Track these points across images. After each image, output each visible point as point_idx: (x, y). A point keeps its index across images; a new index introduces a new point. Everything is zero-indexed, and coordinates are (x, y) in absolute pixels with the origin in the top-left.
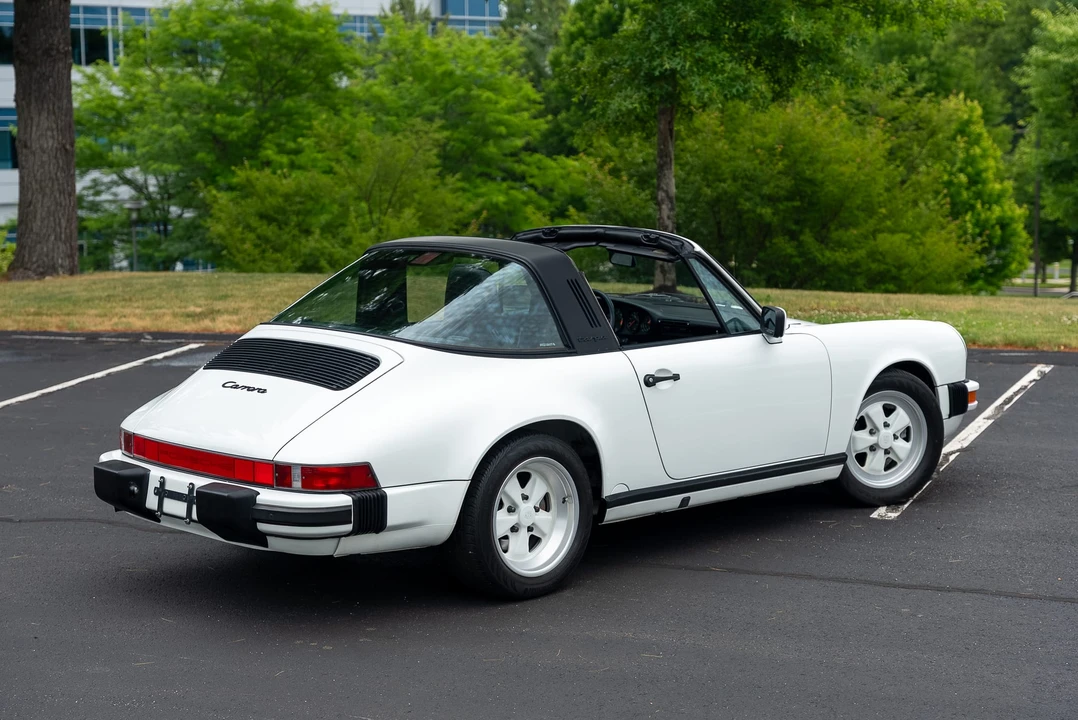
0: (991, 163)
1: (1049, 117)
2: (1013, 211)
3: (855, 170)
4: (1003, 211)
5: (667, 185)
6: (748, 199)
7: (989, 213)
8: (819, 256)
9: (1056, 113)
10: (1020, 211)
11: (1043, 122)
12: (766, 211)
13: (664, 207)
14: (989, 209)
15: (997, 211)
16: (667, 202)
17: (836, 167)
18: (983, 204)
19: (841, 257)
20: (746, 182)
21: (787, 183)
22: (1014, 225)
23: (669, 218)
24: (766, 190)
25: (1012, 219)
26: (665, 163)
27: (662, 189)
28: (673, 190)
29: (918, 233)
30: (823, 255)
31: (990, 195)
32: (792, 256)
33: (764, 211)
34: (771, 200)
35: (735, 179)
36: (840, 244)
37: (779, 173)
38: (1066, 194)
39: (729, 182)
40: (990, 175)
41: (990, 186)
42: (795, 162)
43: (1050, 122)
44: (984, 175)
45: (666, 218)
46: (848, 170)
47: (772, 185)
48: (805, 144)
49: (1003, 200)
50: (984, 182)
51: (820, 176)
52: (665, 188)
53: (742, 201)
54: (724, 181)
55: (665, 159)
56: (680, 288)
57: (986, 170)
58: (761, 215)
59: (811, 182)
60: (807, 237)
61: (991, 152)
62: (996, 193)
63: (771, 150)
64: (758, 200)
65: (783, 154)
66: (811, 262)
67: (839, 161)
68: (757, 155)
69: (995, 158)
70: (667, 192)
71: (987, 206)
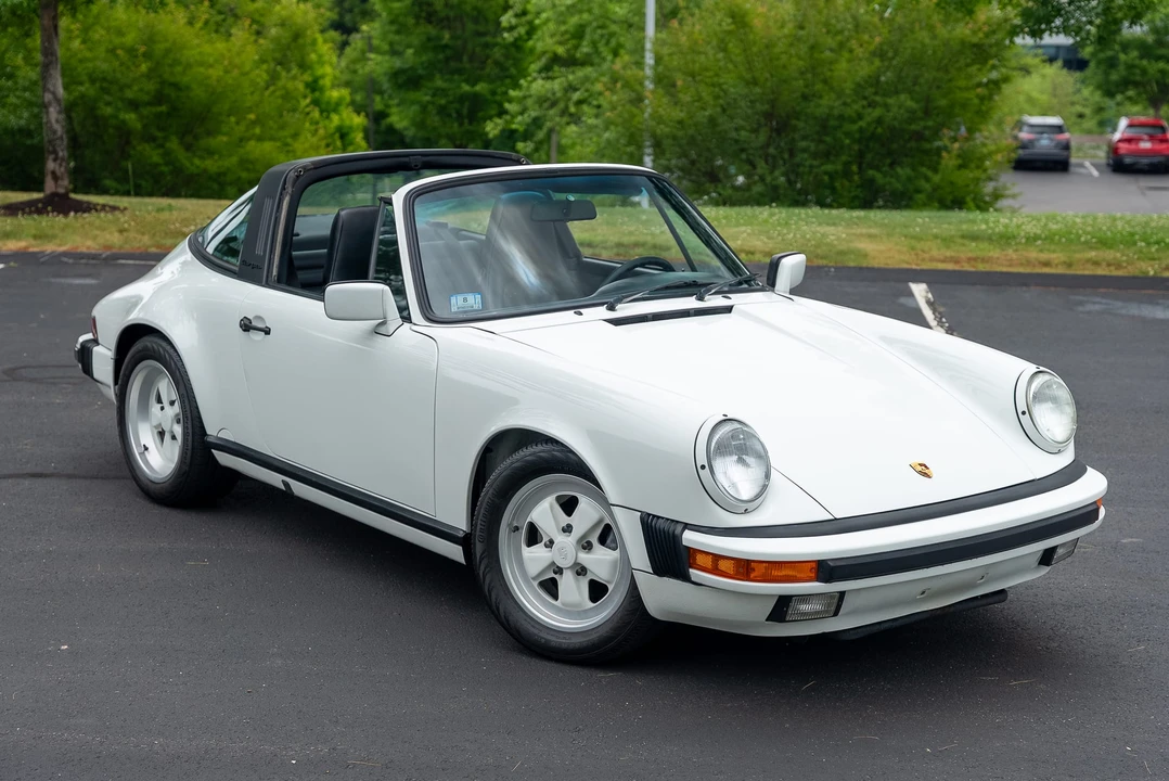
0: (328, 70)
1: (392, 22)
2: (352, 119)
3: (221, 73)
4: (342, 120)
5: (54, 85)
6: (108, 104)
7: (327, 122)
8: (187, 164)
9: (401, 19)
10: (358, 120)
11: (387, 28)
12: (130, 117)
13: (51, 109)
14: (328, 117)
15: (336, 119)
16: (54, 104)
17: (202, 70)
18: (322, 112)
19: (211, 165)
20: (105, 85)
21: (151, 86)
22: (353, 135)
23: (57, 121)
24: (129, 94)
25: (351, 128)
26: (51, 63)
27: (49, 90)
28: (61, 91)
29: (289, 140)
30: (192, 164)
31: (328, 103)
32: (157, 165)
33: (127, 117)
34: (134, 105)
35: (93, 81)
36: (210, 153)
37: (142, 75)
38: (413, 103)
39: (87, 85)
40: (327, 82)
41: (327, 94)
42: (158, 63)
43: (394, 28)
44: (321, 82)
45: (53, 121)
46: (215, 73)
47: (135, 88)
48: (167, 45)
49: (342, 108)
50: (322, 90)
51: (185, 80)
52: (52, 89)
53: (101, 105)
54: (81, 84)
55: (50, 57)
56: (73, 196)
57: (323, 77)
58: (124, 122)
59: (176, 86)
60: (174, 144)
61: (326, 58)
62: (333, 100)
63: (131, 51)
64: (120, 104)
65: (147, 56)
66: (178, 171)
67: (201, 64)
68: (117, 56)
69: (331, 64)
70: (54, 93)
71: (325, 114)
